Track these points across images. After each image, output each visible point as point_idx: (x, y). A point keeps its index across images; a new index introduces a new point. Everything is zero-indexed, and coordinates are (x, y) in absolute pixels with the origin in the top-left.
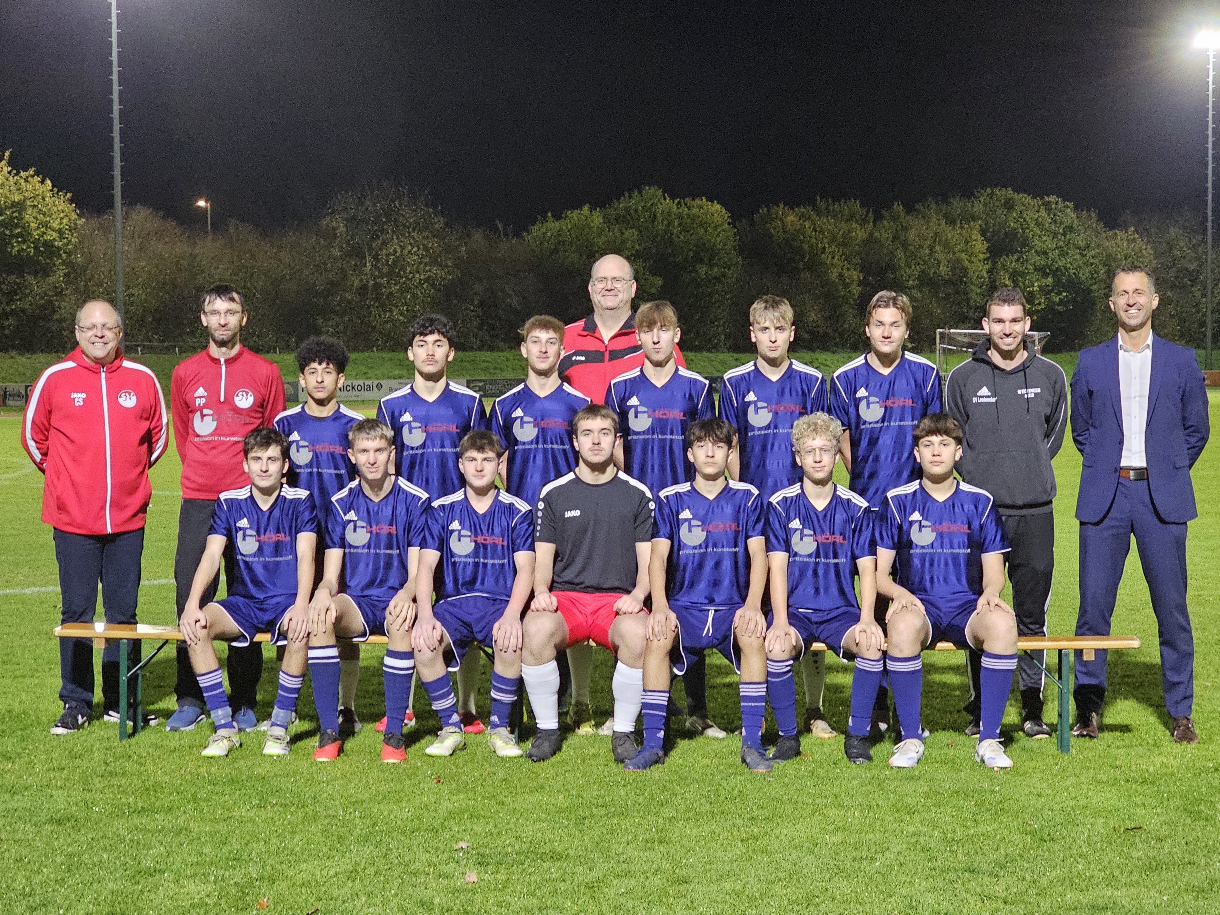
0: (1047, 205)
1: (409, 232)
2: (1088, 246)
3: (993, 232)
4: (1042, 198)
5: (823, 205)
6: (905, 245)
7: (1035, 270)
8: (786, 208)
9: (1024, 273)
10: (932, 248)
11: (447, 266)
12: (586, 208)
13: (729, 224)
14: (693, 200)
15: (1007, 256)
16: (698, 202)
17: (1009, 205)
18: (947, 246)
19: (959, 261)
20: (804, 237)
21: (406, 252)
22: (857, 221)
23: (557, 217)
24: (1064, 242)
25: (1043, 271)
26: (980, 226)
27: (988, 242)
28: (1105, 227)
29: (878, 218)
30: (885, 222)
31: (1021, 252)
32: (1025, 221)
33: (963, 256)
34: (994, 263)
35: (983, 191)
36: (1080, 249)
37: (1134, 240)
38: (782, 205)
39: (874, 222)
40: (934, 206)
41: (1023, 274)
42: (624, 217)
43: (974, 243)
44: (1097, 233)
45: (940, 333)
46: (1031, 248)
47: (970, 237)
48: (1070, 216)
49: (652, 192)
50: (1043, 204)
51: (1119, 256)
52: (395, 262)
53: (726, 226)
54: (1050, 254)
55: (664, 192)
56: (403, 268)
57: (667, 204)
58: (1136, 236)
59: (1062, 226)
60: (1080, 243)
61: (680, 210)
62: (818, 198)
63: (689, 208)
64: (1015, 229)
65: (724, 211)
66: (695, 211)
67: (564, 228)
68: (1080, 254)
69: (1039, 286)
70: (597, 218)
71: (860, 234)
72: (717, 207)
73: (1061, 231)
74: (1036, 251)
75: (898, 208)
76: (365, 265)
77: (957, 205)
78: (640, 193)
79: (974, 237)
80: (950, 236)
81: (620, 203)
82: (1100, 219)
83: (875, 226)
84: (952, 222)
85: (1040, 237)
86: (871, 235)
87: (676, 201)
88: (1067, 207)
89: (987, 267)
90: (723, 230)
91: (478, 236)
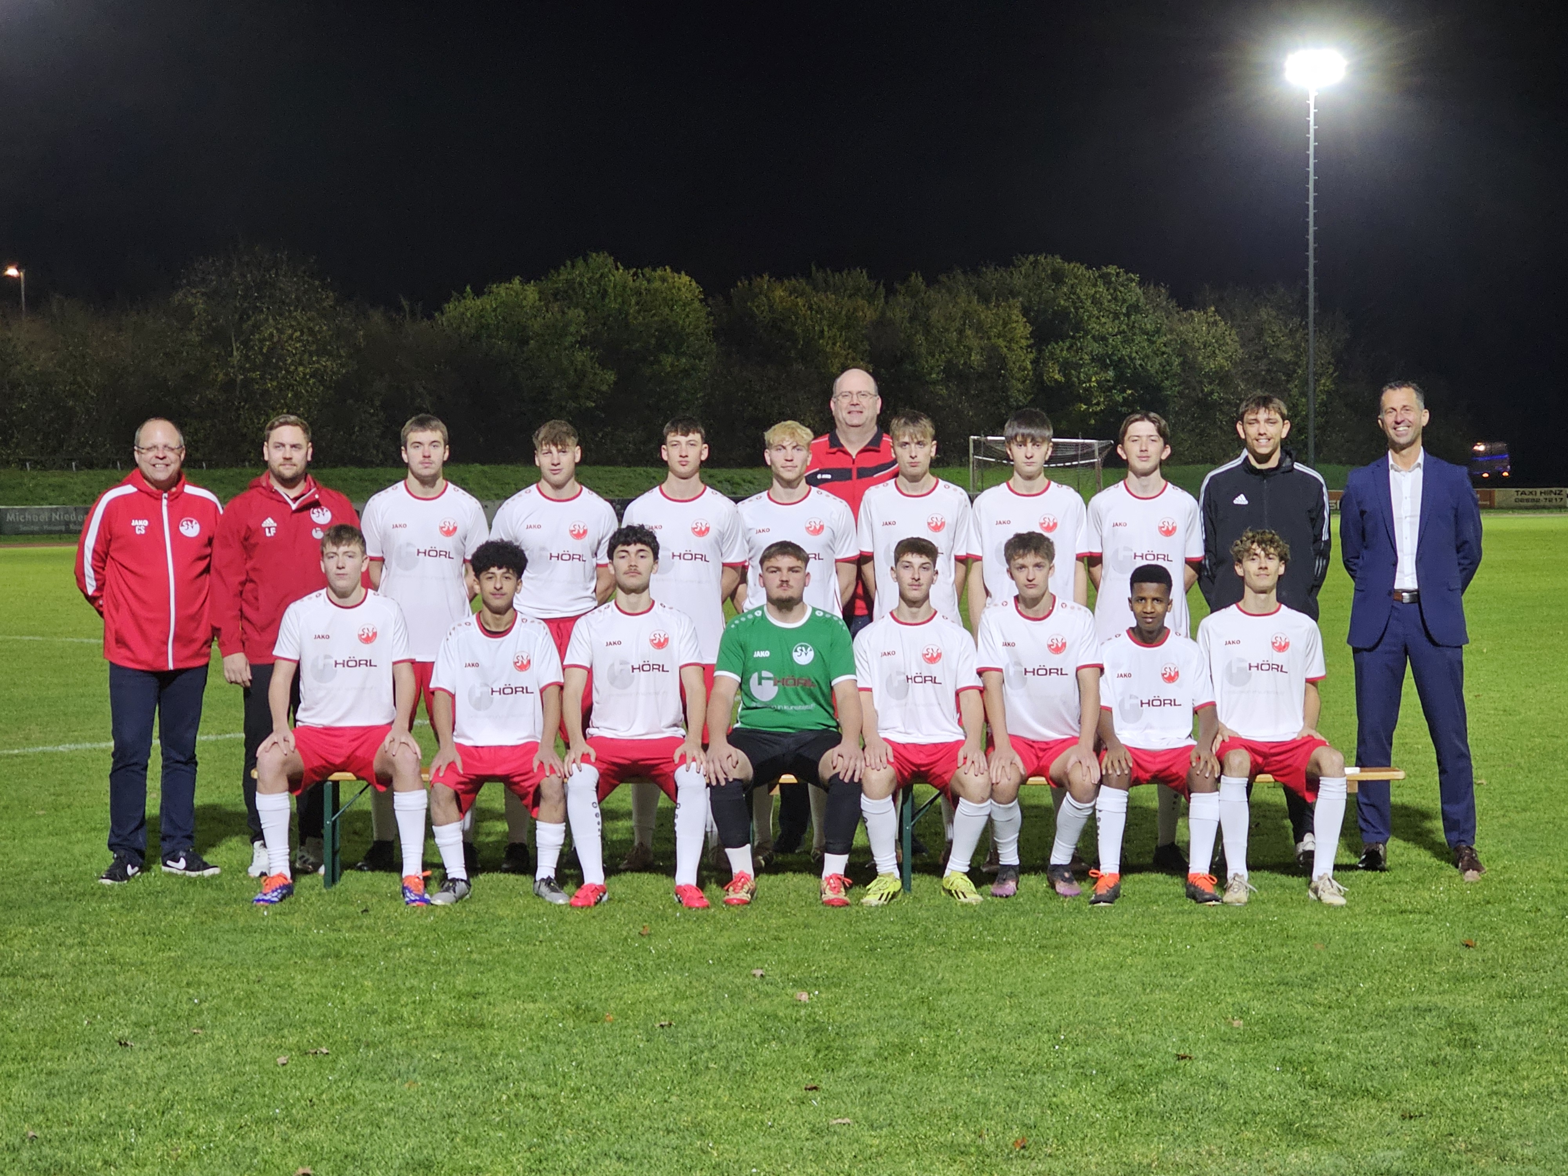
0: (1105, 277)
1: (290, 311)
2: (1158, 331)
3: (1038, 311)
4: (1099, 269)
5: (819, 276)
6: (927, 328)
7: (1093, 360)
8: (772, 280)
9: (1077, 364)
10: (961, 332)
11: (340, 357)
12: (517, 281)
13: (701, 301)
14: (654, 270)
15: (1057, 343)
16: (659, 272)
17: (1058, 277)
18: (979, 328)
19: (995, 348)
20: (797, 318)
21: (284, 337)
22: (863, 298)
23: (478, 292)
24: (1128, 325)
25: (1101, 362)
26: (1022, 303)
27: (1032, 324)
28: (1179, 306)
29: (891, 291)
30: (901, 299)
31: (1073, 337)
32: (1079, 298)
33: (1001, 342)
34: (1040, 351)
35: (1023, 259)
36: (1147, 334)
37: (1215, 323)
38: (766, 278)
39: (886, 297)
40: (961, 277)
41: (1078, 367)
42: (566, 292)
43: (1014, 325)
44: (1169, 314)
45: (974, 441)
46: (1087, 332)
47: (1009, 317)
48: (1135, 292)
49: (601, 260)
50: (1100, 276)
51: (1196, 344)
52: (271, 349)
53: (697, 304)
54: (1110, 341)
55: (615, 261)
56: (281, 358)
57: (620, 275)
58: (1218, 318)
59: (1125, 305)
60: (1148, 326)
61: (637, 284)
62: (814, 268)
63: (649, 281)
64: (1067, 308)
65: (694, 284)
66: (657, 284)
67: (488, 307)
68: (1149, 340)
69: (1097, 381)
70: (531, 293)
71: (868, 313)
72: (685, 279)
73: (1124, 310)
74: (1093, 337)
75: (917, 280)
76: (231, 355)
77: (992, 276)
78: (585, 261)
79: (1014, 317)
80: (983, 317)
81: (559, 275)
82: (1171, 296)
83: (887, 302)
84: (985, 299)
85: (1098, 318)
86: (883, 313)
87: (632, 272)
88: (1132, 280)
89: (1032, 356)
90: (694, 310)
91: (377, 317)
